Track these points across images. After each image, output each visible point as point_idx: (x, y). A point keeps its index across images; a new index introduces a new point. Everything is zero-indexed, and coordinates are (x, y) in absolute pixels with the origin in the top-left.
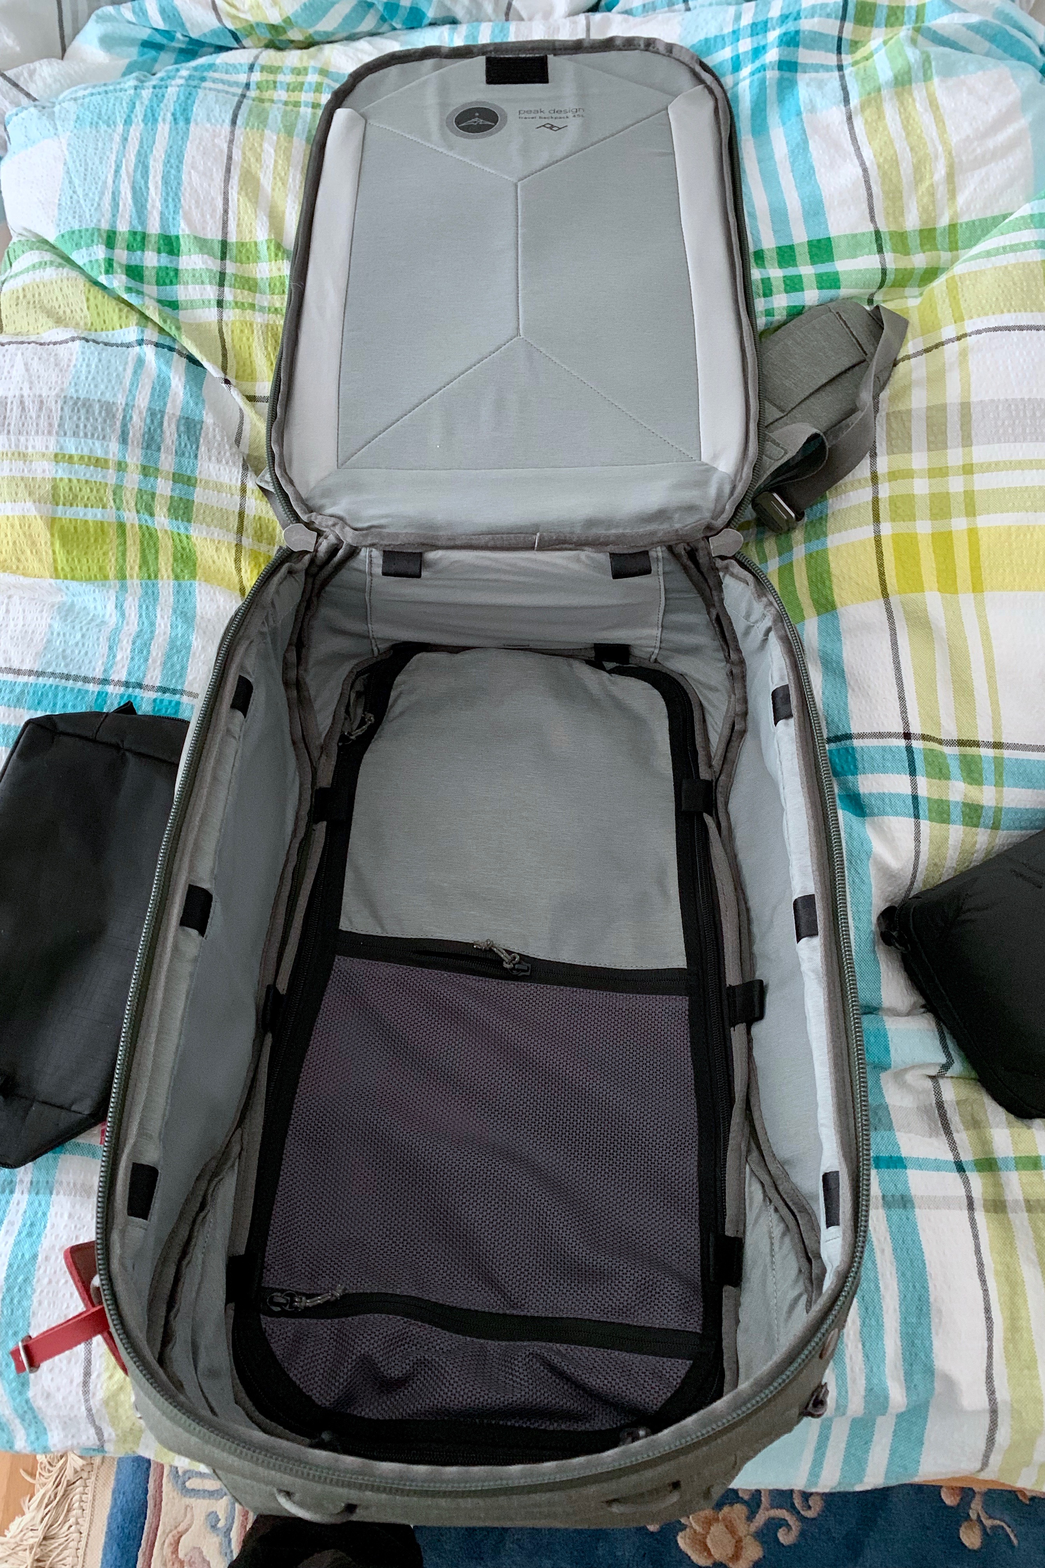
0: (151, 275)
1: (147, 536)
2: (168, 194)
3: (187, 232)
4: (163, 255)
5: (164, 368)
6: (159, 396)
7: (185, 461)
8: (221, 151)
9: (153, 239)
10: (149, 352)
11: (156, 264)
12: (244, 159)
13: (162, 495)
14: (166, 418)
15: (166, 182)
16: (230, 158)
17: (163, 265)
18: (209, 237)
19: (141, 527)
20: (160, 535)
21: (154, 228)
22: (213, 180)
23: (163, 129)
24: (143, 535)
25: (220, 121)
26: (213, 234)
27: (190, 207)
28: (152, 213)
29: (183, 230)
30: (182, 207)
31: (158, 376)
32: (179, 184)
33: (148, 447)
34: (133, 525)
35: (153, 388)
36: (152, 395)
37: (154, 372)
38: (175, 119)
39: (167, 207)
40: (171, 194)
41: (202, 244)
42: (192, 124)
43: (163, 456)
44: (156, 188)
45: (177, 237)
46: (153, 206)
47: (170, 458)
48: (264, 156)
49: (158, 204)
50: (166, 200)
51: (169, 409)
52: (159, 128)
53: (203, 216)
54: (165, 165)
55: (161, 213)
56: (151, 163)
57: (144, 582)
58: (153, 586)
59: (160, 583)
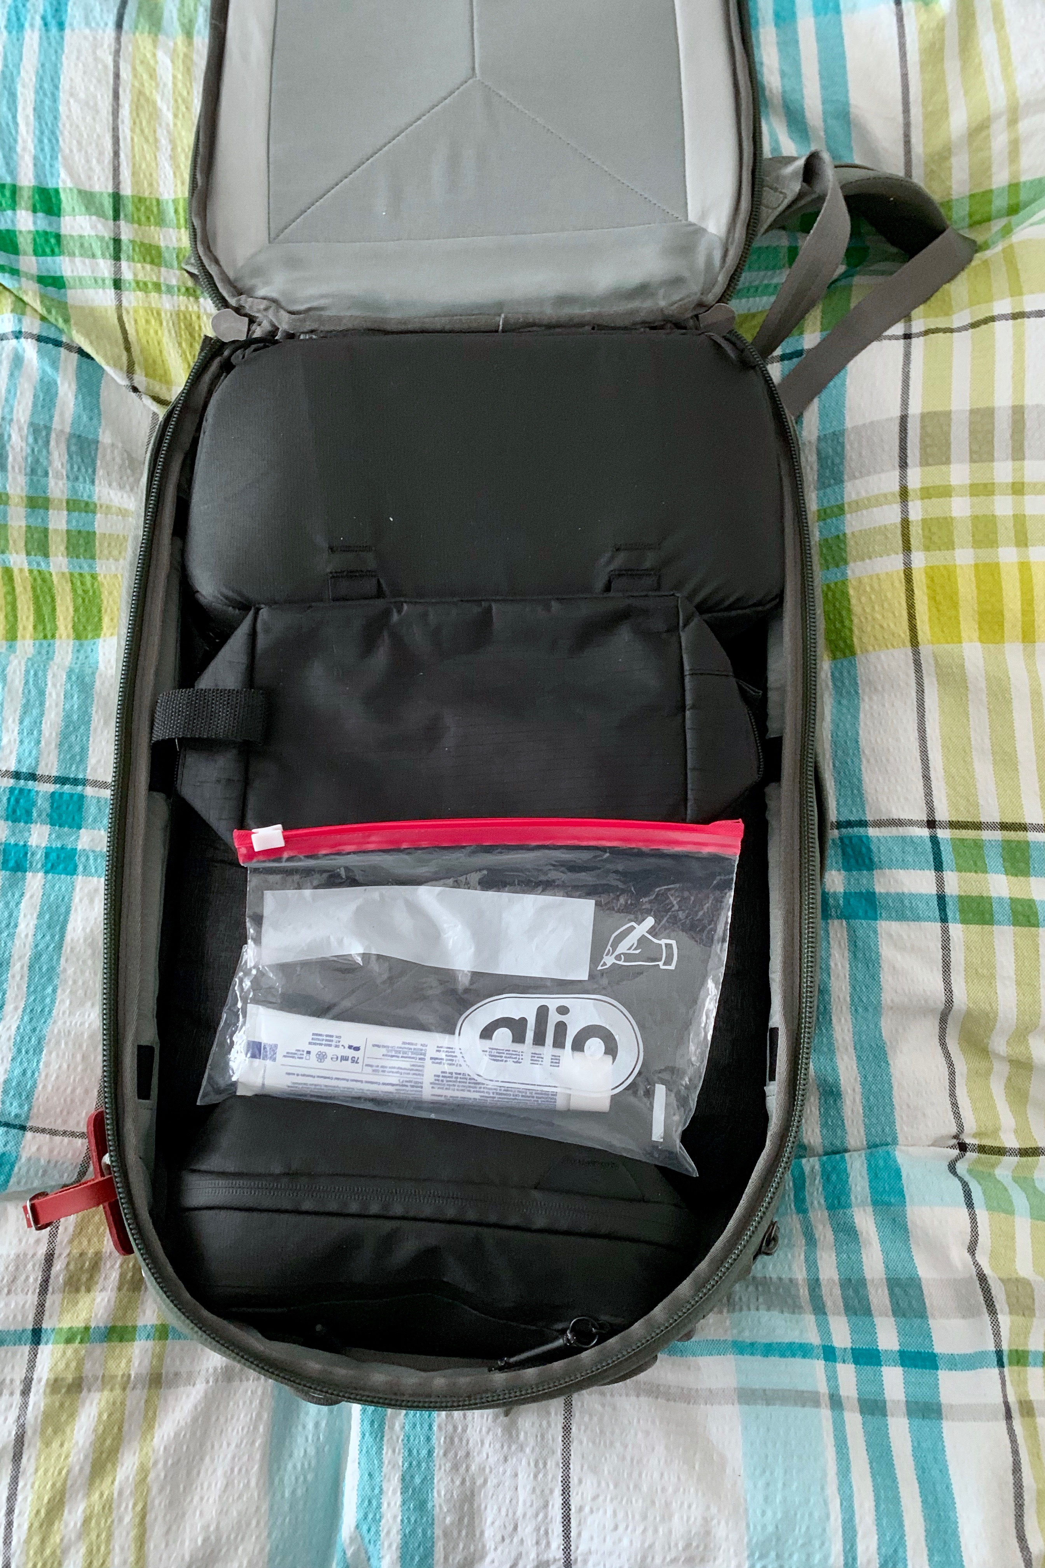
0: (25, 243)
1: (39, 581)
2: (42, 133)
3: (69, 184)
4: (40, 215)
5: (49, 370)
6: (43, 407)
7: (80, 486)
8: (106, 67)
9: (26, 194)
10: (29, 349)
11: (32, 228)
12: (135, 76)
13: (56, 531)
14: (53, 436)
15: (39, 116)
16: (117, 76)
17: (40, 229)
18: (97, 188)
19: (31, 571)
20: (55, 579)
21: (27, 179)
22: (97, 112)
23: (32, 38)
24: (35, 580)
25: (102, 24)
26: (102, 186)
27: (71, 151)
28: (22, 157)
29: (64, 182)
30: (61, 150)
31: (41, 380)
32: (55, 118)
33: (33, 471)
34: (21, 570)
35: (35, 396)
36: (35, 405)
37: (36, 376)
38: (46, 25)
39: (42, 150)
40: (46, 132)
41: (88, 199)
42: (67, 31)
43: (52, 482)
44: (27, 124)
45: (57, 191)
46: (24, 149)
47: (60, 483)
48: (160, 71)
49: (31, 146)
50: (41, 141)
51: (56, 425)
52: (27, 38)
53: (88, 161)
54: (37, 92)
55: (36, 158)
56: (19, 89)
57: (37, 642)
58: (49, 645)
59: (58, 643)
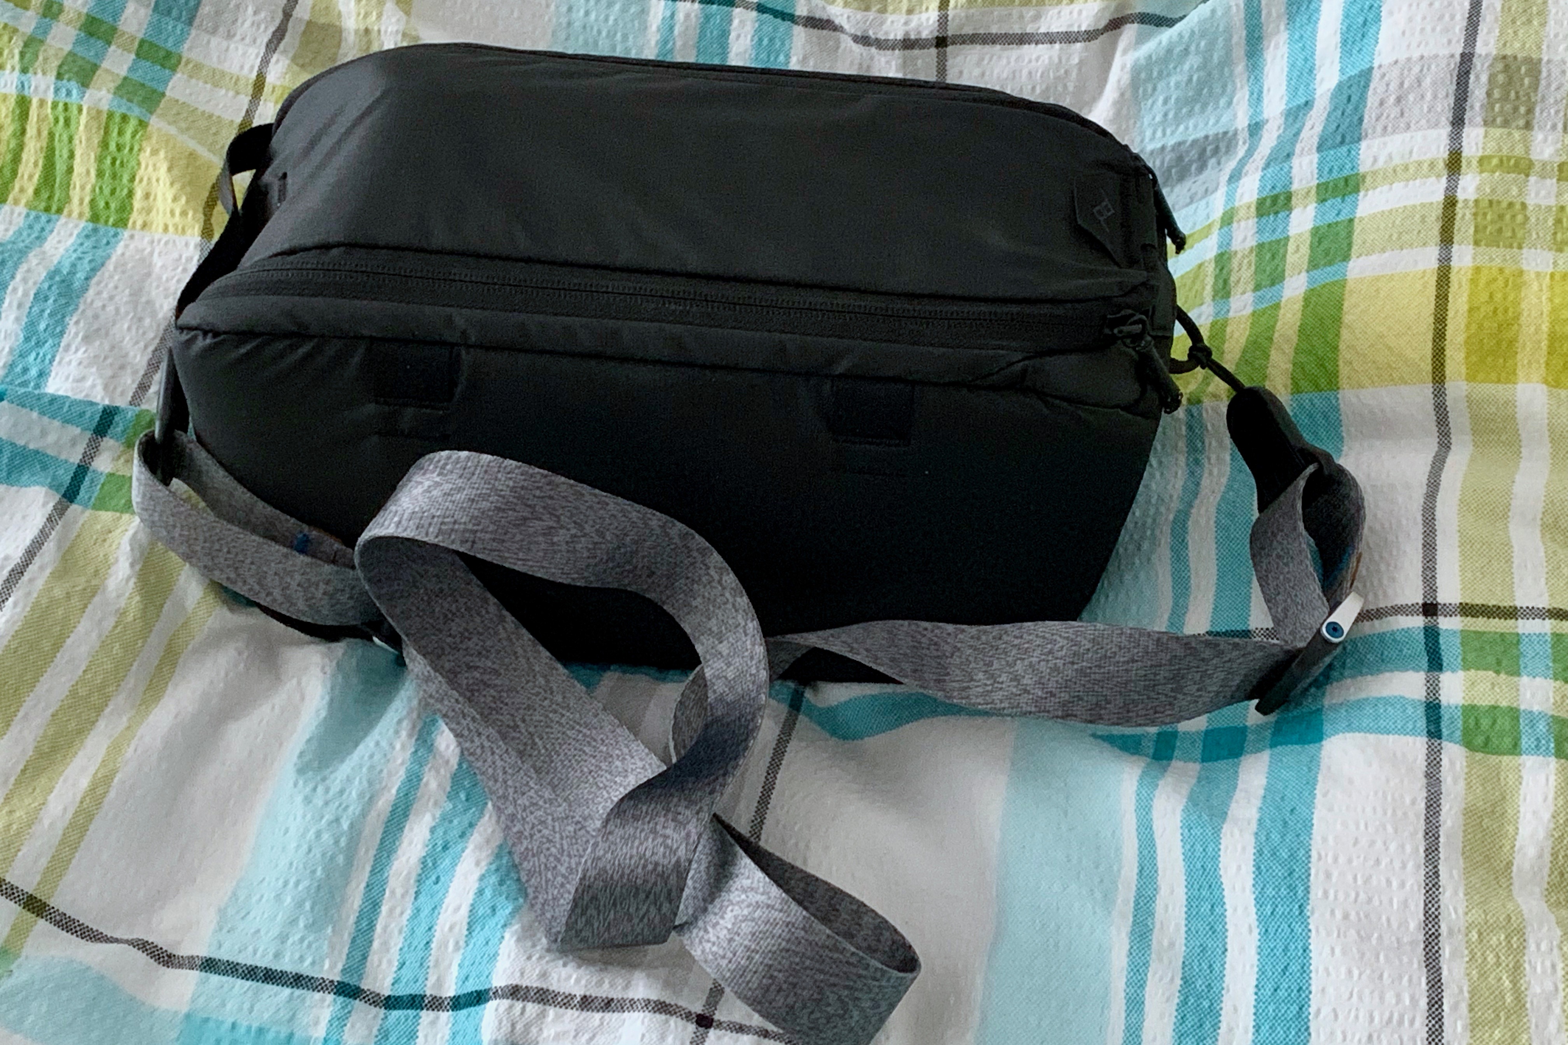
57: (33, 214)
58: (49, 221)
59: (63, 219)
